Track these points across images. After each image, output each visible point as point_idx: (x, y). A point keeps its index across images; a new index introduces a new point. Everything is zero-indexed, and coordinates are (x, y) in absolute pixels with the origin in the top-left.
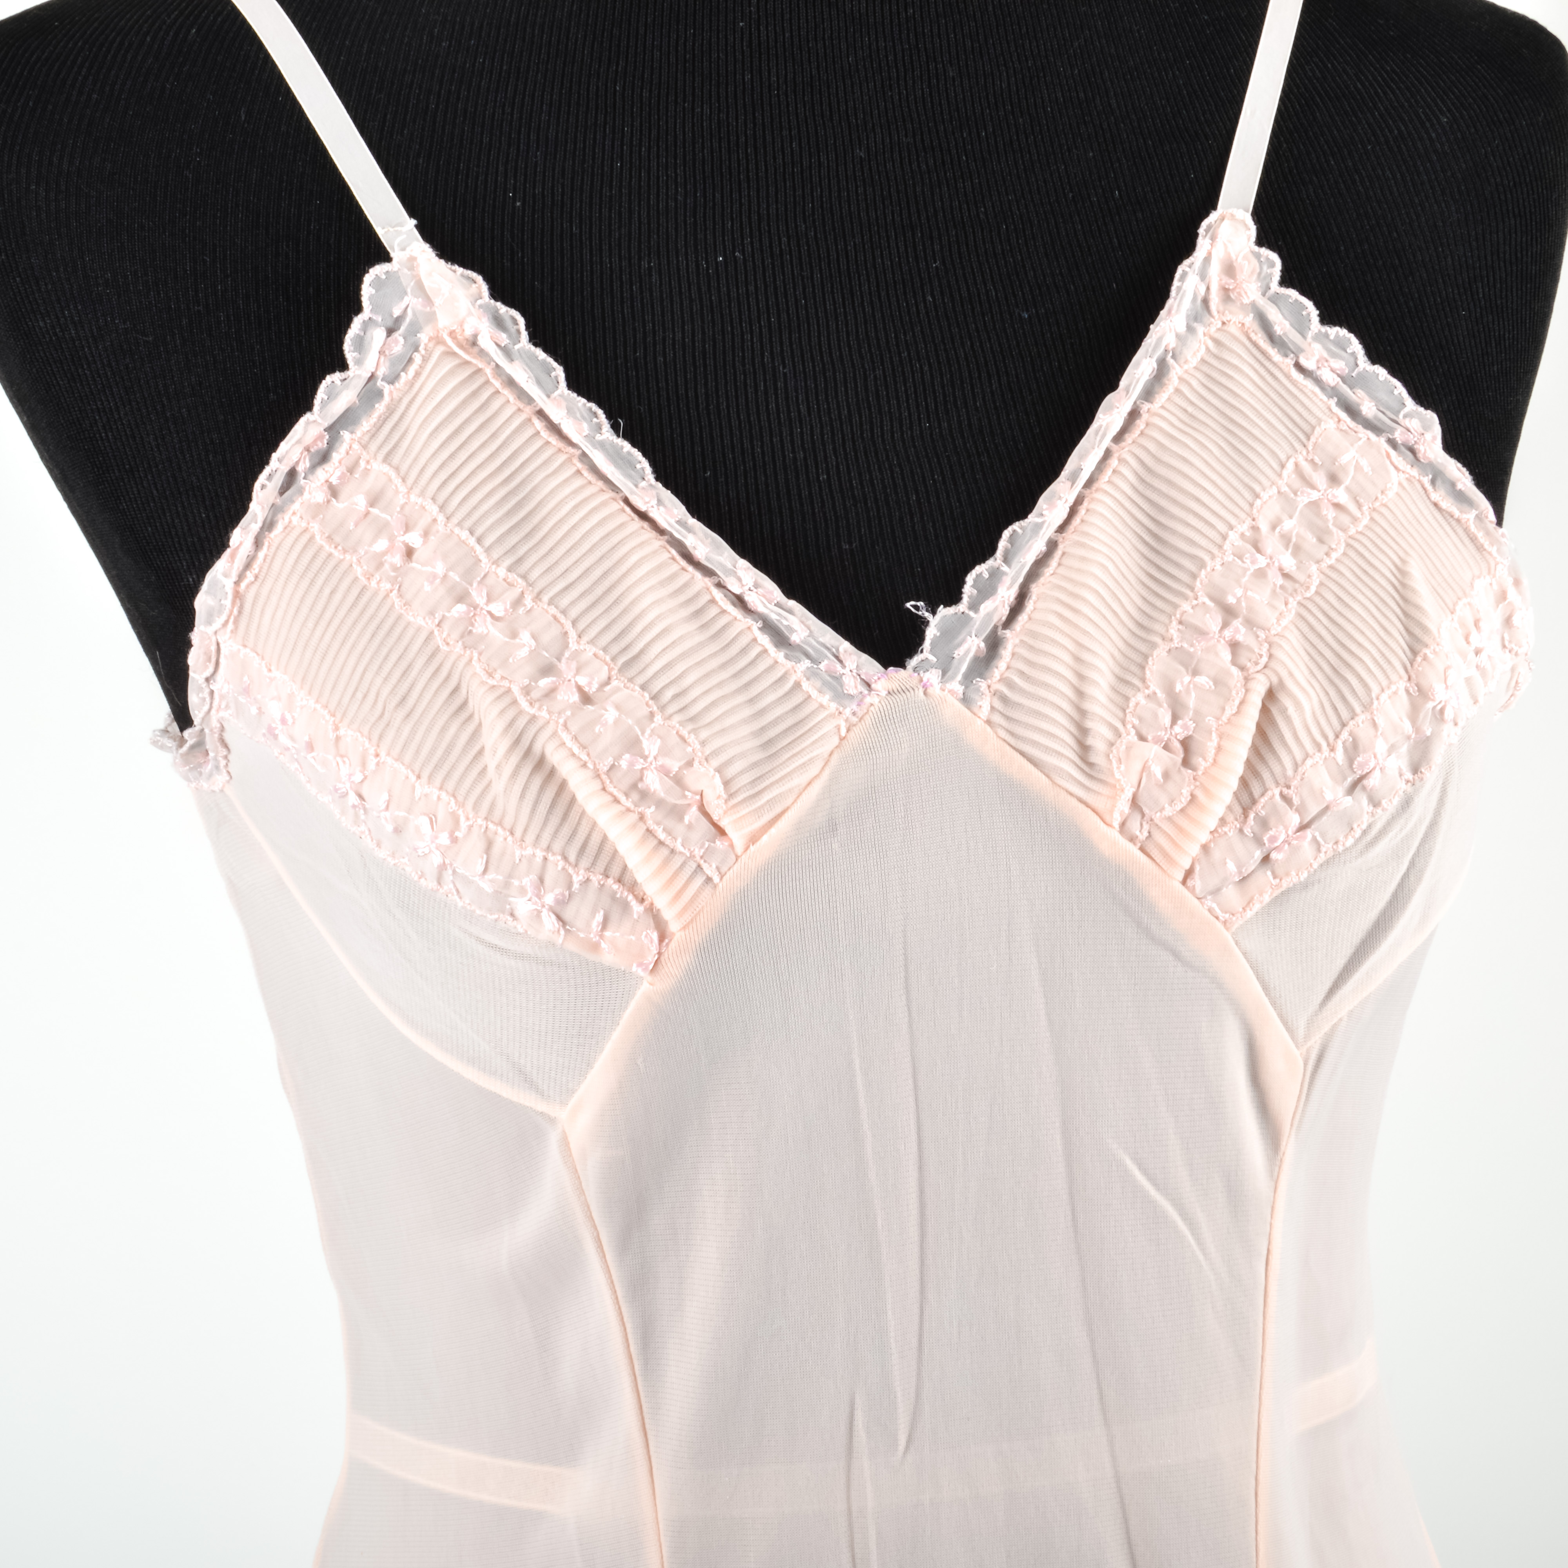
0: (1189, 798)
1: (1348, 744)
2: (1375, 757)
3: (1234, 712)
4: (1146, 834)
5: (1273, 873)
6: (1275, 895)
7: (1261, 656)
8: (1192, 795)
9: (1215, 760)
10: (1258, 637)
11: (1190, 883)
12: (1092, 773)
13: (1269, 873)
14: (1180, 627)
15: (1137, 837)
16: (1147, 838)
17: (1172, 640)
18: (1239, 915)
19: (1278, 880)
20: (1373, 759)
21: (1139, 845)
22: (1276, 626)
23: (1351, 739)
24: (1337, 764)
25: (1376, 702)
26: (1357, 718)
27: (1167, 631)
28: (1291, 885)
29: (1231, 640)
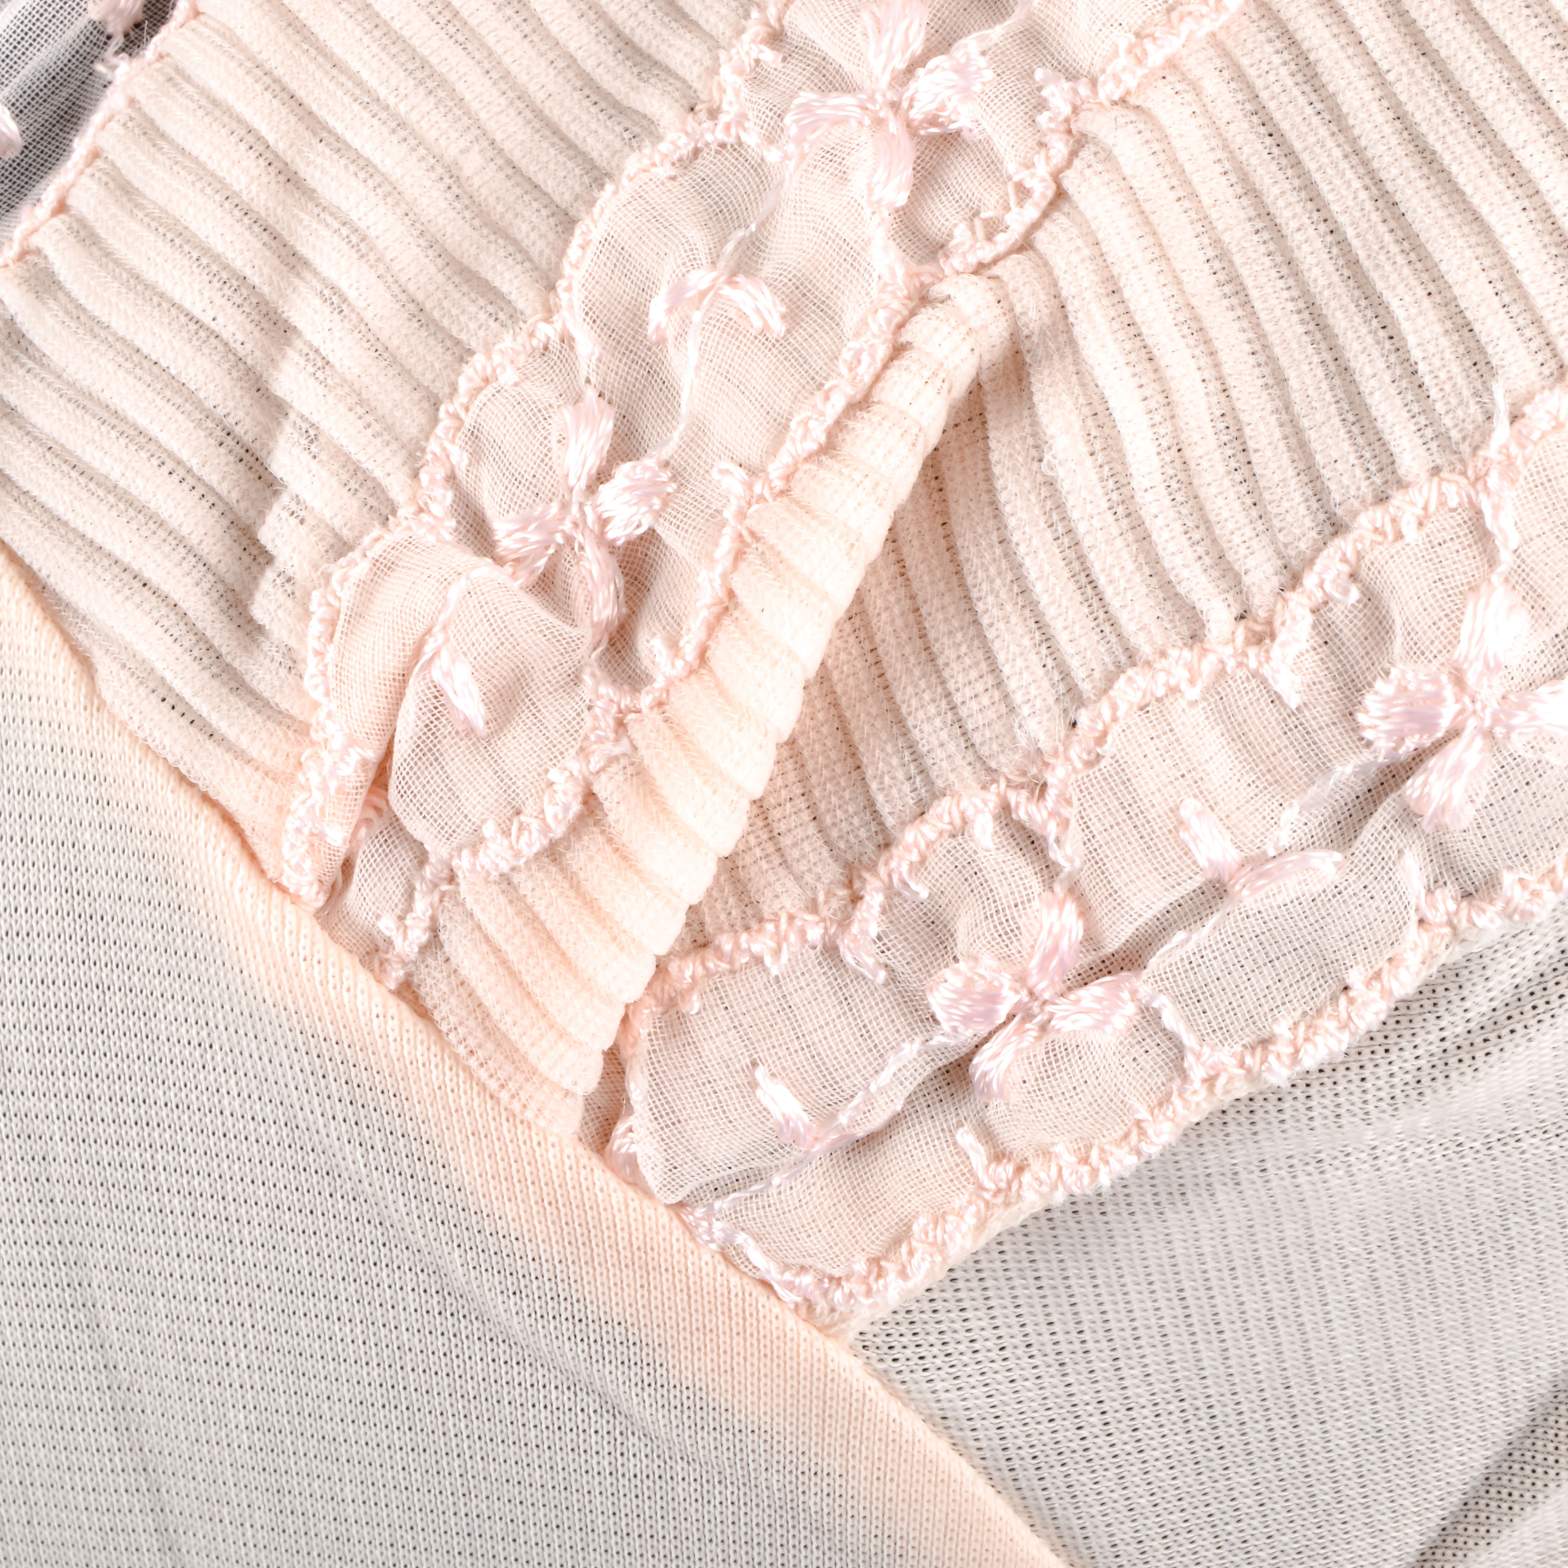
0: (576, 807)
1: (1337, 614)
2: (1459, 680)
3: (811, 446)
4: (418, 935)
5: (987, 1134)
6: (996, 1227)
7: (1023, 192)
8: (590, 799)
9: (703, 655)
10: (1042, 105)
11: (620, 1142)
12: (241, 663)
13: (966, 1138)
14: (769, 56)
15: (389, 942)
16: (424, 949)
17: (714, 114)
18: (859, 1289)
19: (1006, 1170)
20: (1449, 692)
21: (396, 974)
22: (1122, 61)
23: (1355, 594)
24: (1276, 699)
25: (1502, 431)
26: (1398, 499)
27: (713, 71)
28: (1059, 1198)
29: (933, 121)
